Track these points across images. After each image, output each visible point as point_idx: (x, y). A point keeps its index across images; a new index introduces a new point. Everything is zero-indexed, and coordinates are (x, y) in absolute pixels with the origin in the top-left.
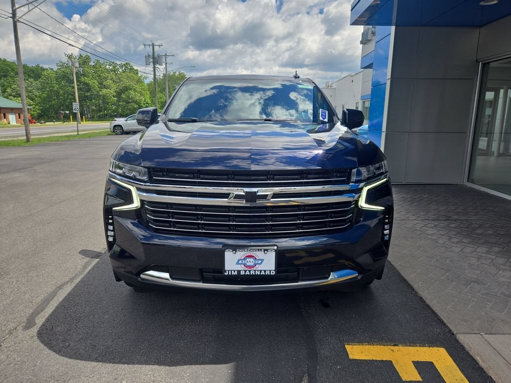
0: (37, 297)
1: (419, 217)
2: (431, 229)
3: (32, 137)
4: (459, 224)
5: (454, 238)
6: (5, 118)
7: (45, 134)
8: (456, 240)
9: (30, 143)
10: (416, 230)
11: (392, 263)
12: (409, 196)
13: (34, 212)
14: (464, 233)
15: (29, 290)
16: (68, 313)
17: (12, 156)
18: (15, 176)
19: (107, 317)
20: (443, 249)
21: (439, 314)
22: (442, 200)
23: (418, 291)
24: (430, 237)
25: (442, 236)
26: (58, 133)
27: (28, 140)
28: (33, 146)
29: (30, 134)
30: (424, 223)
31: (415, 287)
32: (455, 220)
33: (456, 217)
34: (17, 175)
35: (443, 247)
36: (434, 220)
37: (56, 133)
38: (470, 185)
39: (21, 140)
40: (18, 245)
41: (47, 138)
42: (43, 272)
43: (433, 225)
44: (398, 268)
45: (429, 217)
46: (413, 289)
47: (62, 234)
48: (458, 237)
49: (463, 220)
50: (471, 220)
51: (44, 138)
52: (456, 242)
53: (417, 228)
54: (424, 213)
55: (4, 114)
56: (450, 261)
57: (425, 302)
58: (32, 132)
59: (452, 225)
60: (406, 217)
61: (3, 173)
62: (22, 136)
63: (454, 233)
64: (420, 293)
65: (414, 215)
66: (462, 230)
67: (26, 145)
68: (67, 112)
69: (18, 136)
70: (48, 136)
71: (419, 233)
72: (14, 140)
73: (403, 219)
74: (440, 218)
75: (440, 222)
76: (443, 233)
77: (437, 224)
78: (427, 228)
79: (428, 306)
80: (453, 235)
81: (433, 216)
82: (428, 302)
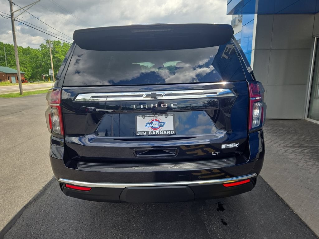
0: (9, 215)
1: (280, 145)
2: (291, 155)
3: (24, 91)
4: (310, 150)
5: (309, 161)
6: (9, 79)
7: (32, 89)
8: (310, 163)
9: (22, 95)
10: (280, 155)
11: (268, 183)
12: (269, 129)
13: (17, 144)
14: (315, 158)
15: (3, 210)
16: (29, 230)
17: (10, 104)
18: (9, 118)
19: (57, 234)
20: (303, 171)
21: (314, 231)
22: (293, 131)
23: (293, 209)
24: (291, 161)
25: (300, 160)
26: (40, 88)
27: (21, 93)
28: (24, 97)
29: (22, 90)
30: (284, 149)
31: (290, 205)
32: (306, 147)
33: (306, 145)
34: (10, 117)
35: (303, 169)
36: (291, 147)
37: (39, 88)
38: (309, 120)
39: (17, 93)
40: (2, 170)
41: (33, 92)
42: (16, 193)
43: (291, 151)
44: (274, 188)
45: (287, 145)
46: (289, 208)
47: (33, 161)
48: (311, 161)
49: (311, 147)
50: (317, 147)
51: (31, 92)
52: (311, 165)
53: (281, 154)
54: (283, 142)
55: (9, 77)
56: (311, 181)
57: (300, 219)
58: (23, 88)
59: (305, 151)
60: (271, 145)
61: (2, 116)
62: (18, 91)
63: (308, 157)
64: (295, 211)
65: (276, 143)
66: (313, 155)
67: (20, 97)
68: (47, 75)
69: (15, 91)
70: (34, 90)
71: (282, 157)
72: (13, 94)
73: (268, 146)
74: (295, 146)
75: (296, 149)
76: (300, 157)
77: (294, 150)
78: (288, 154)
79: (304, 224)
80: (307, 159)
81: (290, 144)
82: (303, 219)
